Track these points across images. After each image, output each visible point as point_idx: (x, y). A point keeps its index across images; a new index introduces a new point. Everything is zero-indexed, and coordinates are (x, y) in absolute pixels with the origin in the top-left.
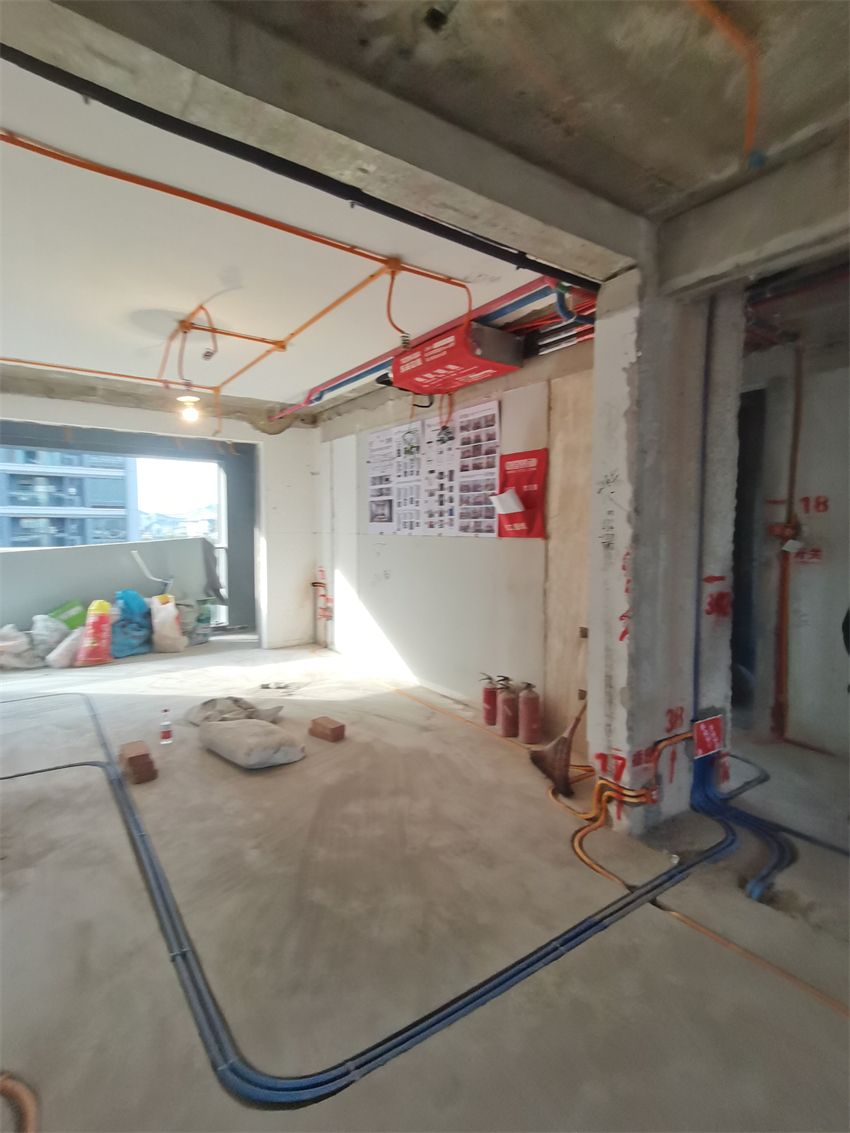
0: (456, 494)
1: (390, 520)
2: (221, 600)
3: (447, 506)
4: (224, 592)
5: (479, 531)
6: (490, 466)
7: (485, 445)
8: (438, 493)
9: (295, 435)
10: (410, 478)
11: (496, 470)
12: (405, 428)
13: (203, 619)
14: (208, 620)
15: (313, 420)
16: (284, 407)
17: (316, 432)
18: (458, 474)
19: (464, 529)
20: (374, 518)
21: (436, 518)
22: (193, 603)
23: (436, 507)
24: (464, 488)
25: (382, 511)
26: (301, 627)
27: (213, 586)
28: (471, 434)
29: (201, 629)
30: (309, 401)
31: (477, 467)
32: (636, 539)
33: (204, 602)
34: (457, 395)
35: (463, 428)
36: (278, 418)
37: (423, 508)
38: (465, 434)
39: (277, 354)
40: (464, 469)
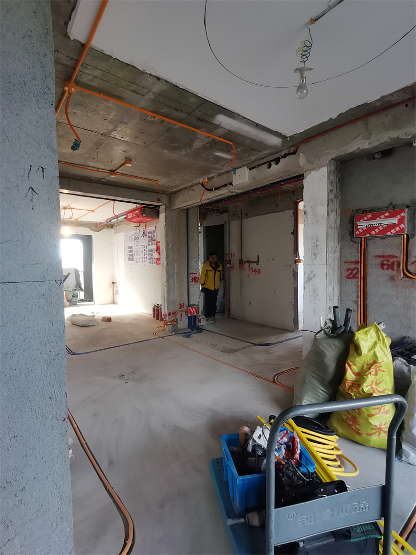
0: (148, 252)
1: (133, 260)
2: (82, 290)
3: (146, 256)
4: (83, 287)
5: (153, 263)
6: (155, 244)
7: (153, 238)
8: (144, 252)
9: (105, 232)
10: (137, 247)
11: (156, 246)
12: (135, 232)
13: (75, 296)
14: (77, 296)
15: (112, 226)
16: (100, 223)
17: (112, 231)
18: (148, 246)
19: (150, 263)
20: (129, 259)
21: (143, 260)
22: (71, 290)
23: (143, 256)
24: (149, 251)
25: (131, 258)
26: (109, 298)
27: (78, 285)
28: (150, 235)
29: (74, 299)
30: (107, 222)
31: (152, 245)
32: (167, 264)
33: (75, 290)
34: (147, 223)
35: (148, 233)
36: (98, 227)
37: (140, 257)
38: (149, 235)
39: (92, 213)
40: (149, 245)
